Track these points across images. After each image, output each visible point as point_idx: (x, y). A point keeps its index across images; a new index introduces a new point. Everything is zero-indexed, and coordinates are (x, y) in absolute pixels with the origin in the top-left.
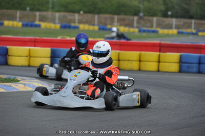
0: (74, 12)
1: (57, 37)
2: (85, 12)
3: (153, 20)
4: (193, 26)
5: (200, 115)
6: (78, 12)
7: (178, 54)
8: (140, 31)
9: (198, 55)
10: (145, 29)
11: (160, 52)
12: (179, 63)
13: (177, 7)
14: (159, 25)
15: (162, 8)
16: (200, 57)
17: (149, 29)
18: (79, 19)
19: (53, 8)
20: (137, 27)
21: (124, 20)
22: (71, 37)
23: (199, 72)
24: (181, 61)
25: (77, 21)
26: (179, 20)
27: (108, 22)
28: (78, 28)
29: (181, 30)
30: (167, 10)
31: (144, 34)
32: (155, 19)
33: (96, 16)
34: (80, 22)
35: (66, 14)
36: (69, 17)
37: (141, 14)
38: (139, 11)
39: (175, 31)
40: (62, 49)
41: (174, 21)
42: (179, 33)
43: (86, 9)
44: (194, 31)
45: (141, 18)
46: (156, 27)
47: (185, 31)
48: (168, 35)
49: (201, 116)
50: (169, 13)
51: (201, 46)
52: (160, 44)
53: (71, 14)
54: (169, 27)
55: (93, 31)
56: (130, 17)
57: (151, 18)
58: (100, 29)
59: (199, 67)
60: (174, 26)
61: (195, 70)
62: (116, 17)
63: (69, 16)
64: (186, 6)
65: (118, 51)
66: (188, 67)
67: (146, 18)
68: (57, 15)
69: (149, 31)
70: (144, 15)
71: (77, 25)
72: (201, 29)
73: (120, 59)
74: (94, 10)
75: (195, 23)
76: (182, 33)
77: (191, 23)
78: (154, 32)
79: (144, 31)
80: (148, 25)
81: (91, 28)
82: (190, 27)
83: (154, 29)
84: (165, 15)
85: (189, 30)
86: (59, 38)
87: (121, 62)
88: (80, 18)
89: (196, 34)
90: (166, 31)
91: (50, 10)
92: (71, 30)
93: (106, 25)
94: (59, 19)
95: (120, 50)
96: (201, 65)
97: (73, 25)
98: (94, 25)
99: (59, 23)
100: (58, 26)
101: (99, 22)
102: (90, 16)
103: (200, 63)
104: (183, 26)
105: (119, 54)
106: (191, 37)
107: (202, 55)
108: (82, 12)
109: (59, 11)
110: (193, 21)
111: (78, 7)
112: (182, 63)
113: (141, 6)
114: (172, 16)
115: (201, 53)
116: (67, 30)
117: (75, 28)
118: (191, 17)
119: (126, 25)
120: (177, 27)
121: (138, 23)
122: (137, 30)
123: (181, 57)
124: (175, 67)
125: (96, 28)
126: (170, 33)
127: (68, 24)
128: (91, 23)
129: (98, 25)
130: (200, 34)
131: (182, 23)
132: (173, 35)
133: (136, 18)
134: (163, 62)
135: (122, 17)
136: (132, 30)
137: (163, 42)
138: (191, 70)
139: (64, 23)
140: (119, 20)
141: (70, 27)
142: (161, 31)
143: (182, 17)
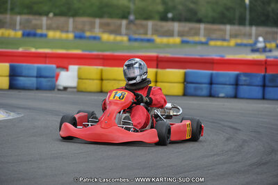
0: (40, 14)
1: (18, 49)
2: (55, 15)
3: (147, 25)
4: (202, 32)
5: (212, 153)
6: (47, 14)
7: (182, 71)
8: (130, 40)
9: (209, 72)
10: (137, 36)
11: (157, 68)
12: (183, 83)
13: (180, 7)
14: (156, 31)
15: (160, 8)
16: (212, 75)
17: (143, 37)
18: (47, 25)
19: (12, 9)
20: (126, 35)
21: (108, 25)
22: (36, 48)
23: (211, 95)
24: (186, 81)
25: (44, 27)
26: (183, 24)
27: (87, 27)
28: (46, 36)
29: (185, 39)
30: (166, 12)
31: (136, 44)
32: (150, 24)
33: (71, 20)
34: (49, 28)
35: (31, 17)
36: (34, 22)
37: (132, 17)
38: (129, 13)
39: (177, 40)
40: (24, 64)
41: (176, 26)
42: (183, 42)
43: (57, 11)
44: (203, 39)
45: (131, 22)
46: (153, 34)
47: (190, 39)
48: (168, 46)
49: (214, 155)
50: (170, 15)
51: (213, 60)
52: (157, 57)
53: (37, 17)
54: (170, 34)
55: (67, 40)
56: (117, 21)
57: (144, 22)
58: (76, 37)
59: (211, 89)
60: (176, 33)
61: (205, 92)
62: (98, 21)
63: (35, 20)
64: (192, 6)
65: (100, 68)
66: (196, 89)
67: (138, 22)
68: (18, 18)
69: (142, 40)
70: (136, 19)
71: (44, 32)
72: (214, 36)
73: (104, 77)
74: (68, 11)
75: (205, 29)
76: (187, 42)
77: (199, 29)
78: (149, 40)
79: (136, 40)
80: (142, 31)
81: (64, 36)
82: (197, 34)
83: (149, 36)
84: (164, 18)
85: (196, 39)
86: (21, 50)
87: (105, 82)
88: (49, 22)
89: (206, 43)
90: (165, 40)
91: (9, 12)
92: (37, 39)
93: (83, 31)
94: (20, 24)
95: (104, 65)
96: (214, 86)
97: (39, 32)
98: (67, 32)
99: (20, 29)
100: (19, 34)
101: (75, 28)
102: (62, 20)
103: (211, 83)
104: (188, 33)
105: (102, 71)
106: (199, 48)
107: (214, 72)
108: (51, 15)
109: (20, 13)
110: (202, 26)
111: (46, 8)
112: (188, 83)
113: (132, 6)
114: (173, 20)
115: (213, 70)
116: (31, 39)
117: (42, 36)
118: (200, 21)
119: (111, 32)
120: (181, 34)
121: (127, 28)
122: (125, 38)
123: (186, 74)
124: (177, 89)
125: (71, 36)
126: (170, 42)
127: (32, 31)
128: (64, 29)
129: (73, 32)
130: (212, 43)
131: (186, 29)
132: (174, 45)
133: (124, 22)
134: (162, 82)
135: (106, 20)
136: (119, 38)
137: (161, 55)
138: (199, 92)
139: (28, 30)
140: (101, 25)
141: (35, 35)
142: (158, 40)
143: (187, 20)
